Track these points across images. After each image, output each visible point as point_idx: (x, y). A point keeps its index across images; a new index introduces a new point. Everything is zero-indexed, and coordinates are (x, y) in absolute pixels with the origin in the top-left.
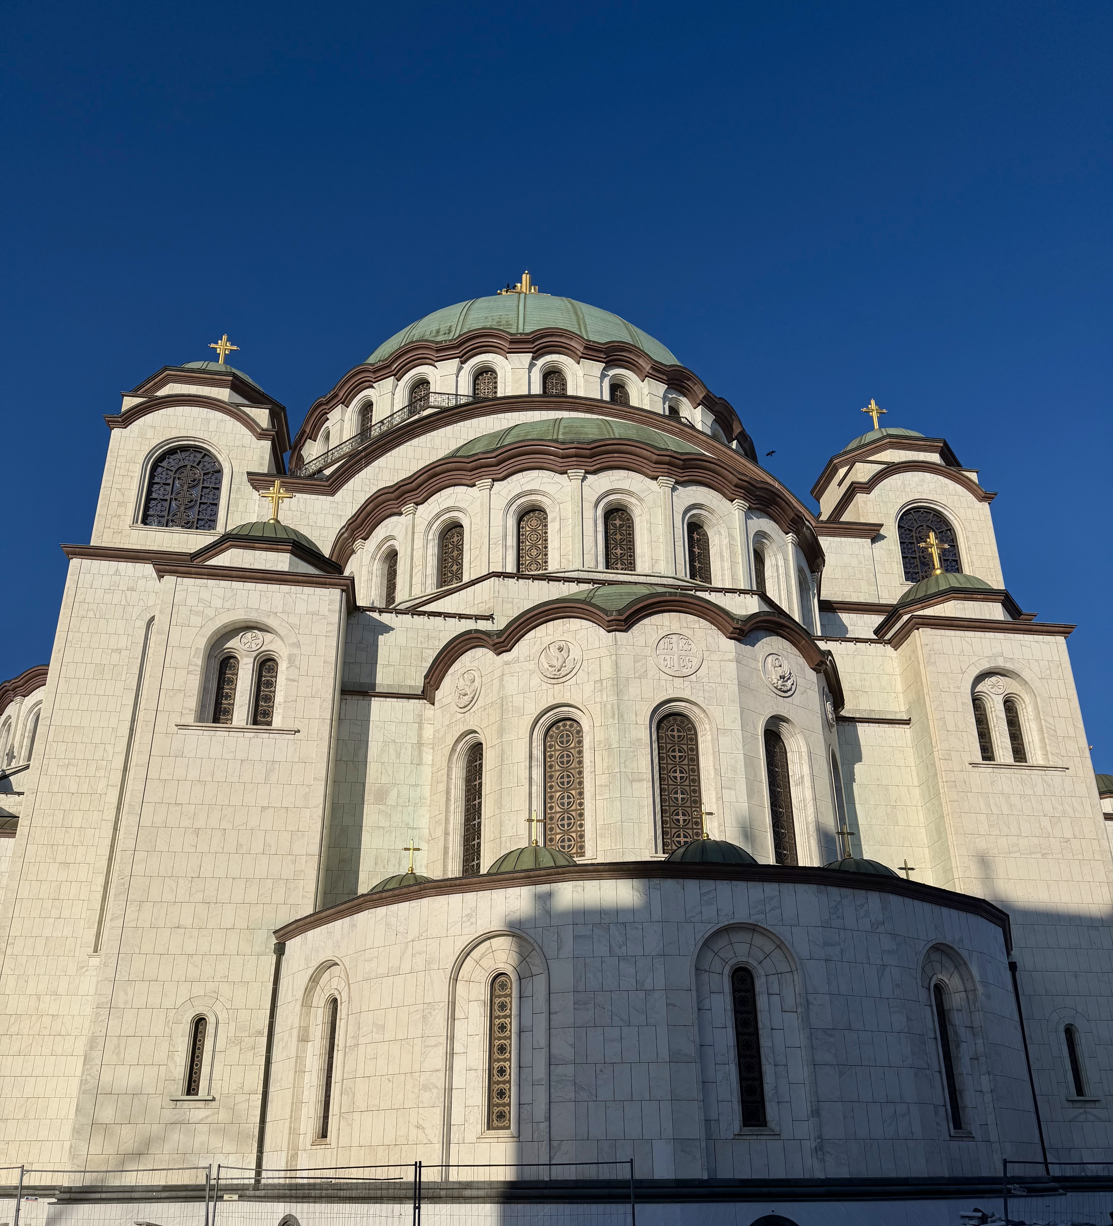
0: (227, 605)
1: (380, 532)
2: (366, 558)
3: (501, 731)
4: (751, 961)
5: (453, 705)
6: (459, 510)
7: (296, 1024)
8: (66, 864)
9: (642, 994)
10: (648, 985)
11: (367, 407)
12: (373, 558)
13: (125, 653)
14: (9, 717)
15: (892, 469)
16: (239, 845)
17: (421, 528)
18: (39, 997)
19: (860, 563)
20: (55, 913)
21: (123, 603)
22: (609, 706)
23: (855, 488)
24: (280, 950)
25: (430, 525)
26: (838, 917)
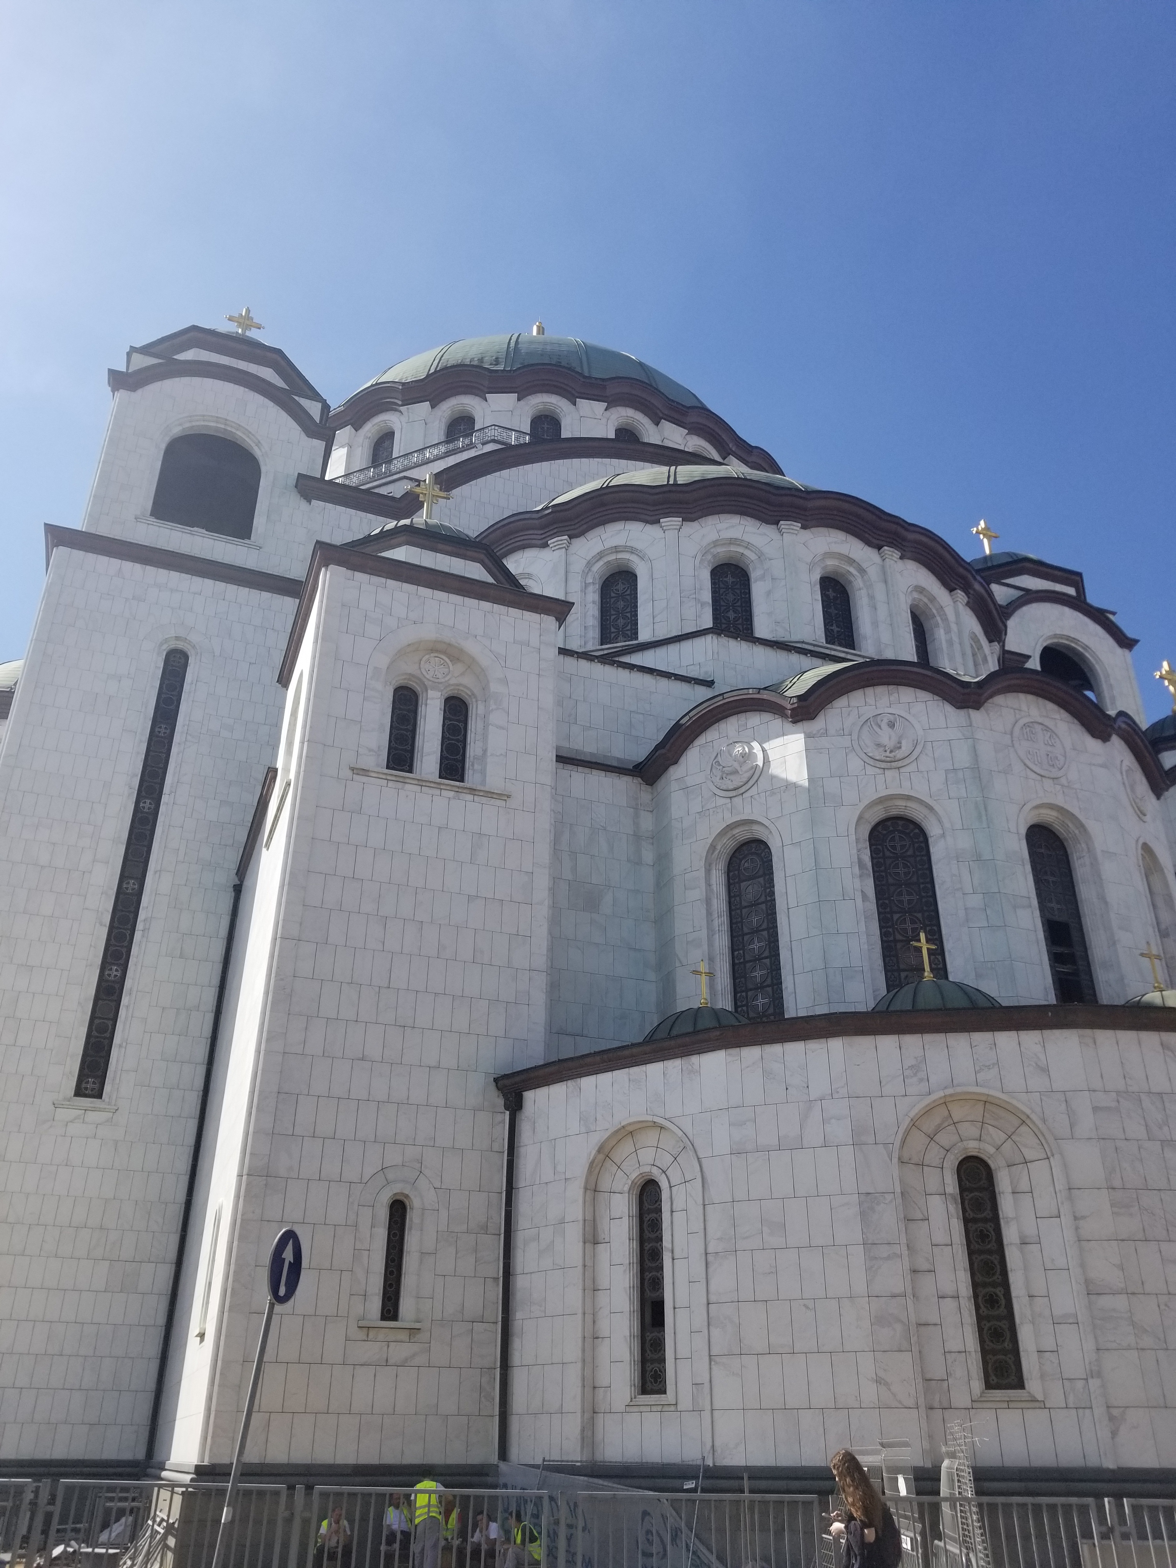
0: (412, 619)
5: (709, 786)
6: (633, 551)
15: (1033, 596)
17: (578, 565)
20: (8, 1038)
22: (972, 805)
24: (512, 1106)
25: (589, 564)
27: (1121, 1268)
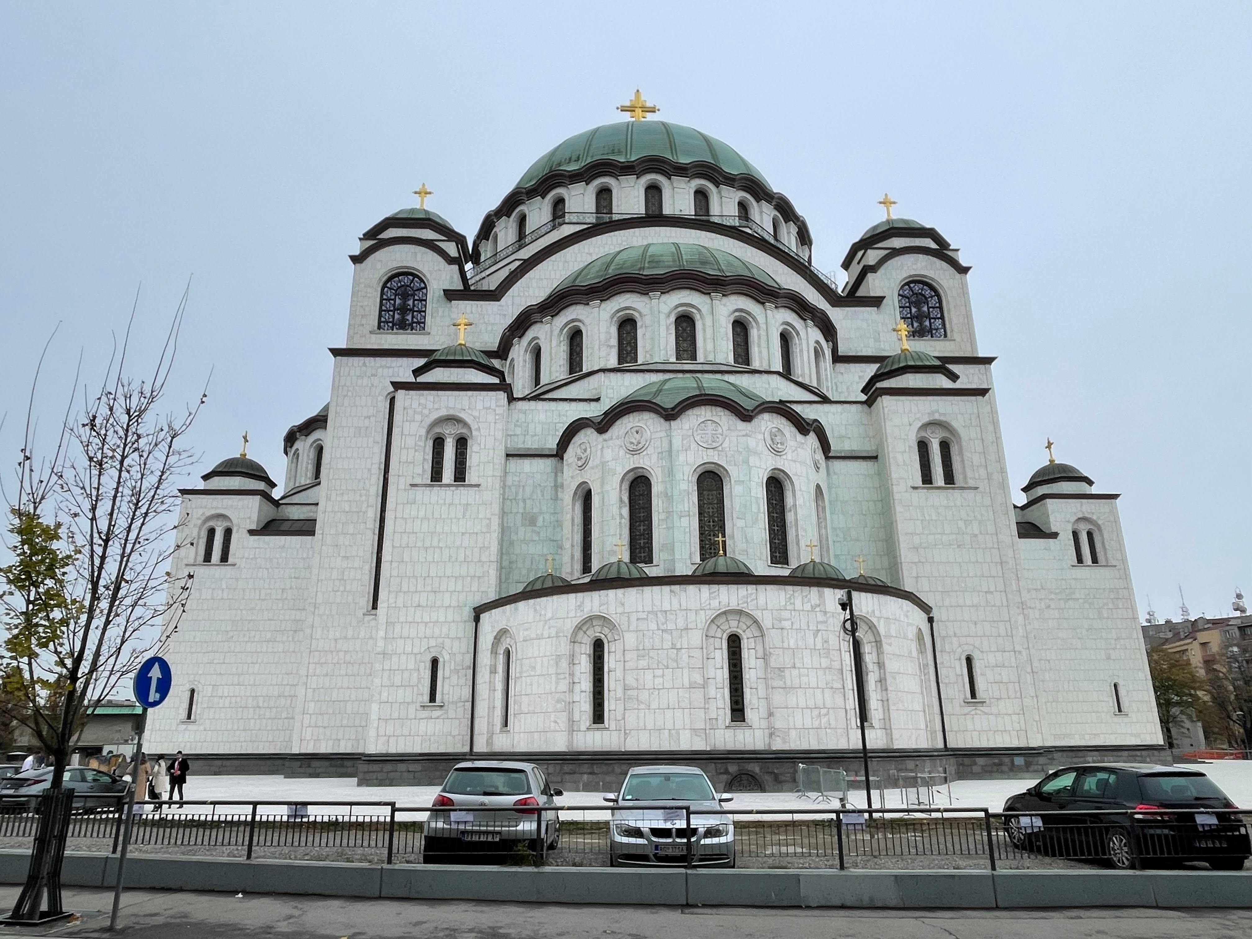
0: (436, 406)
1: (530, 334)
2: (522, 352)
3: (602, 485)
4: (739, 631)
5: (574, 464)
6: (580, 321)
7: (489, 663)
8: (347, 558)
9: (675, 651)
10: (678, 646)
11: (522, 220)
12: (526, 351)
13: (373, 419)
14: (297, 449)
15: (895, 253)
16: (450, 557)
17: (556, 332)
18: (336, 640)
19: (869, 326)
20: (342, 589)
21: (370, 385)
22: (667, 470)
23: (866, 270)
24: (477, 619)
25: (562, 330)
26: (791, 604)
27: (637, 680)
